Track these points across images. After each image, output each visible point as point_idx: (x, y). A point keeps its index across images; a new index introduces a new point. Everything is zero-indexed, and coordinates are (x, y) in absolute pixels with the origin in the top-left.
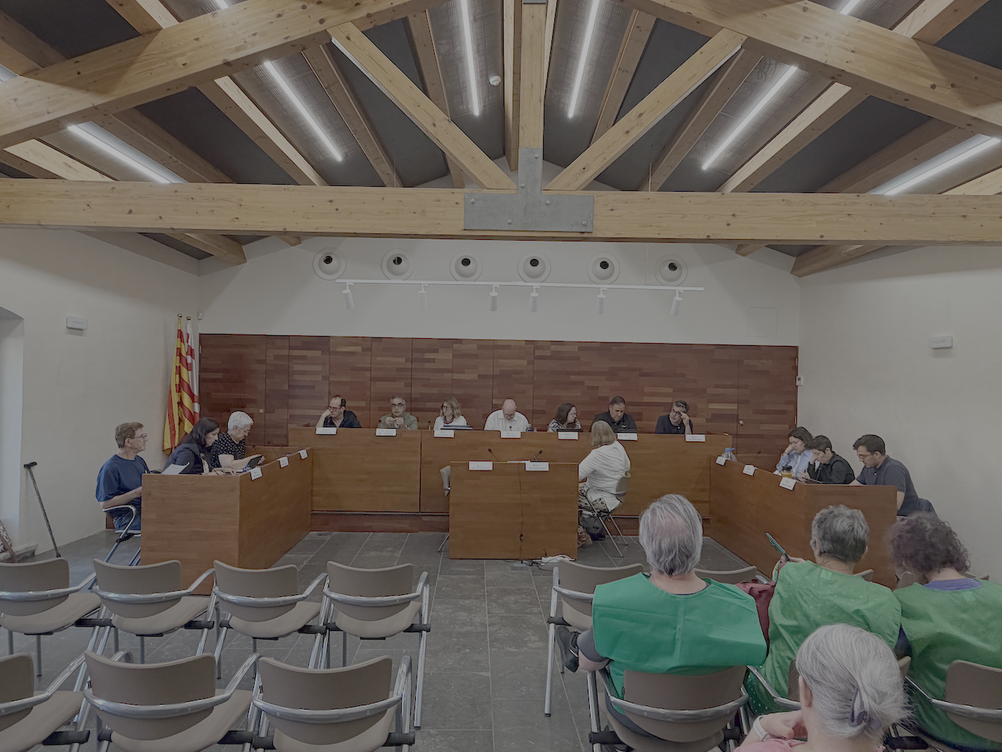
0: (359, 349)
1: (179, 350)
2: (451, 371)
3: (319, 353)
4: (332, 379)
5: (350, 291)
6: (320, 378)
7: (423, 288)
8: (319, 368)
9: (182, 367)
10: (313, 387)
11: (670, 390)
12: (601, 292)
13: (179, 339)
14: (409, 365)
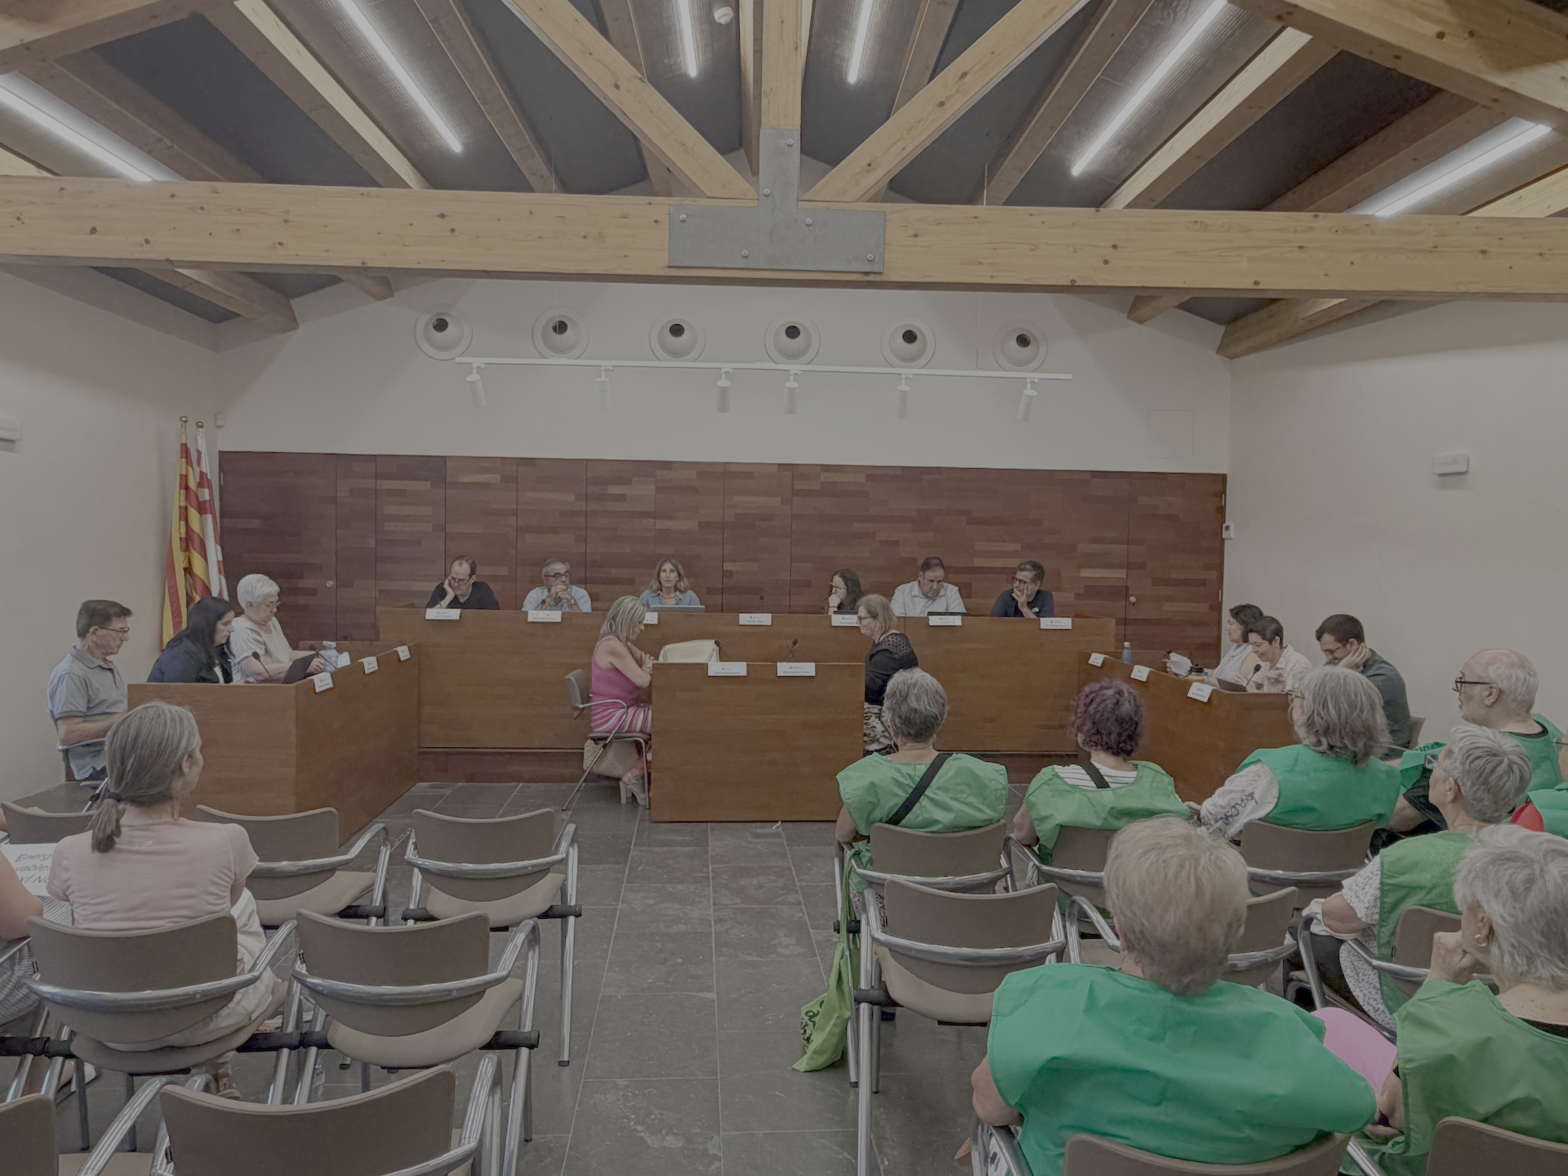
0: (494, 478)
1: (184, 479)
2: (654, 516)
3: (425, 485)
4: (451, 529)
6: (429, 528)
7: (603, 373)
8: (426, 511)
9: (189, 506)
10: (417, 543)
12: (903, 381)
13: (184, 460)
14: (581, 506)
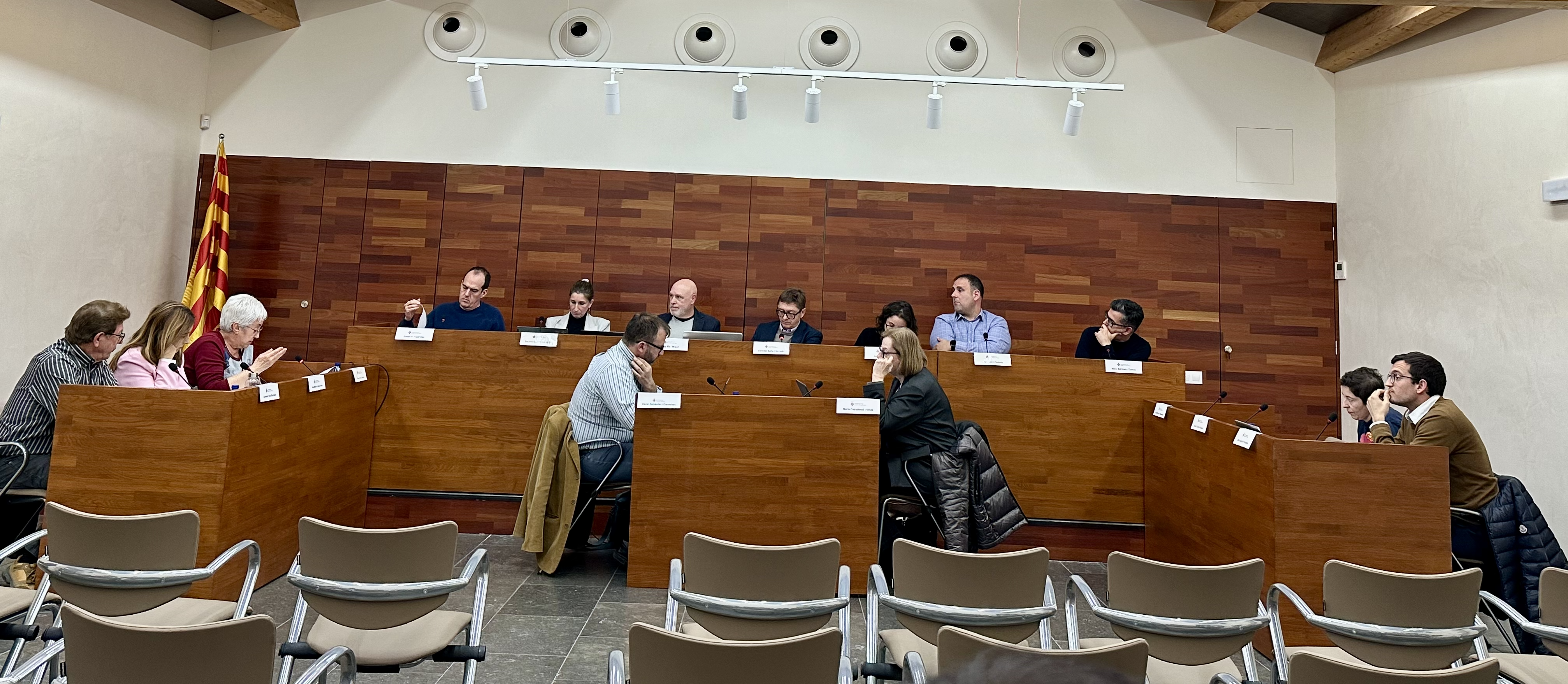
0: (498, 189)
2: (670, 234)
3: (421, 196)
4: (445, 244)
5: (480, 78)
6: (420, 242)
7: (613, 75)
8: (421, 224)
10: (407, 260)
11: (1087, 282)
12: (935, 89)
14: (591, 222)
